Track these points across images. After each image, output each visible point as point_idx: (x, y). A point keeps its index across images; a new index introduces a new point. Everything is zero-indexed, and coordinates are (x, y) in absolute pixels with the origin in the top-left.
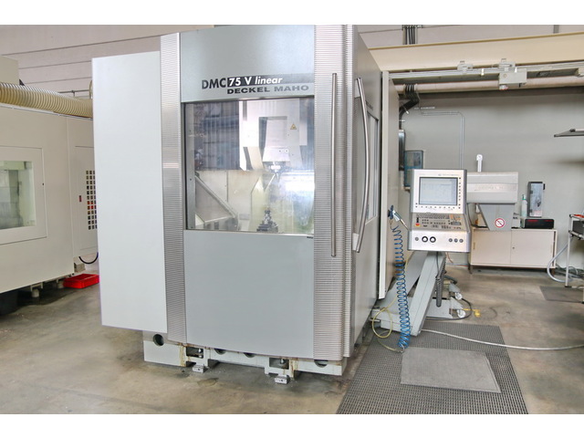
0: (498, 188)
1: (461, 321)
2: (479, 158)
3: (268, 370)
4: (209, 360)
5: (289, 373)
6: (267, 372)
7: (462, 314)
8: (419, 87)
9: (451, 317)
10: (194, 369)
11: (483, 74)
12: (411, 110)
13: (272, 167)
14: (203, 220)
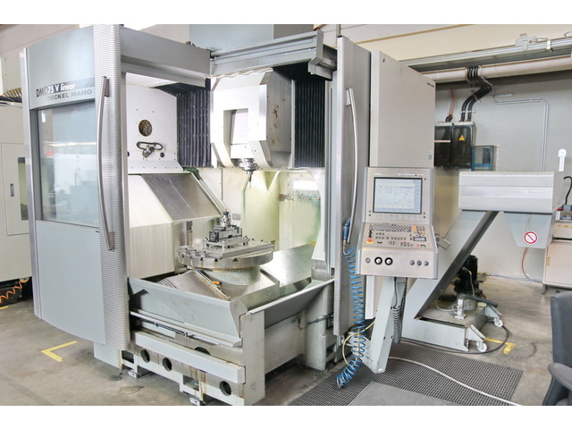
0: (526, 192)
1: (476, 357)
2: (562, 153)
3: (184, 388)
4: (139, 367)
5: (199, 395)
6: (181, 390)
7: (483, 348)
8: (484, 71)
9: (466, 349)
10: (130, 373)
11: (549, 48)
12: (483, 100)
13: (241, 165)
14: (173, 218)
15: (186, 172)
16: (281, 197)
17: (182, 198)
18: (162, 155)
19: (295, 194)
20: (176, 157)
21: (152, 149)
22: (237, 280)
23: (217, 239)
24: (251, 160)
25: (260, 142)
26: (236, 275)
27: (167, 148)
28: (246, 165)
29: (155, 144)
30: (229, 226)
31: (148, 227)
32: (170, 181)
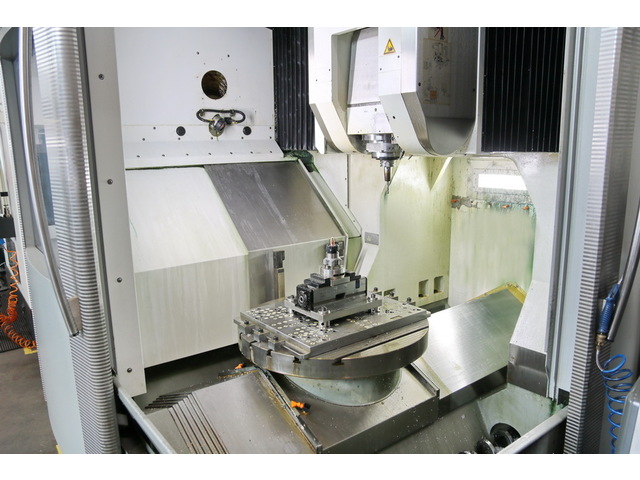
14: (248, 245)
15: (289, 158)
16: (455, 202)
17: (273, 206)
18: (247, 131)
19: (481, 196)
20: (272, 133)
21: (228, 122)
22: (347, 394)
23: (310, 304)
24: (388, 138)
25: (404, 96)
26: (343, 386)
27: (257, 118)
28: (378, 148)
29: (233, 112)
30: (338, 275)
31: (195, 266)
32: (257, 176)
